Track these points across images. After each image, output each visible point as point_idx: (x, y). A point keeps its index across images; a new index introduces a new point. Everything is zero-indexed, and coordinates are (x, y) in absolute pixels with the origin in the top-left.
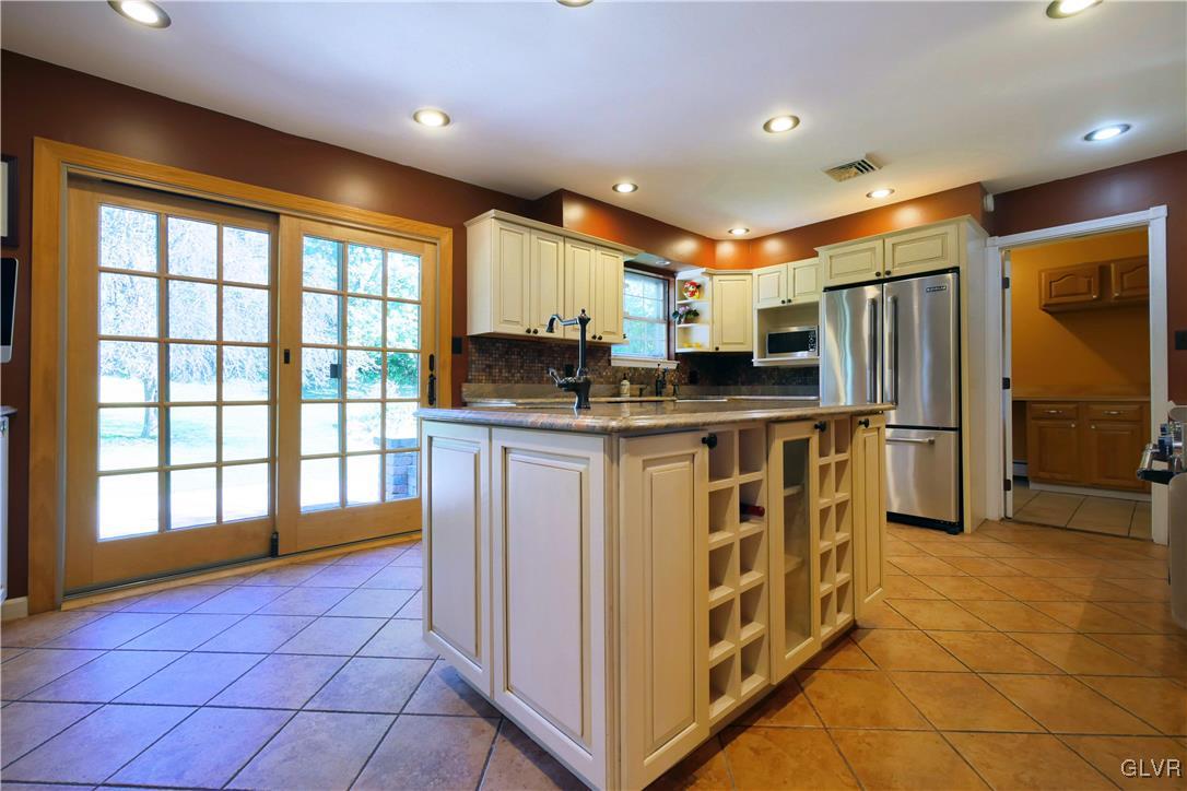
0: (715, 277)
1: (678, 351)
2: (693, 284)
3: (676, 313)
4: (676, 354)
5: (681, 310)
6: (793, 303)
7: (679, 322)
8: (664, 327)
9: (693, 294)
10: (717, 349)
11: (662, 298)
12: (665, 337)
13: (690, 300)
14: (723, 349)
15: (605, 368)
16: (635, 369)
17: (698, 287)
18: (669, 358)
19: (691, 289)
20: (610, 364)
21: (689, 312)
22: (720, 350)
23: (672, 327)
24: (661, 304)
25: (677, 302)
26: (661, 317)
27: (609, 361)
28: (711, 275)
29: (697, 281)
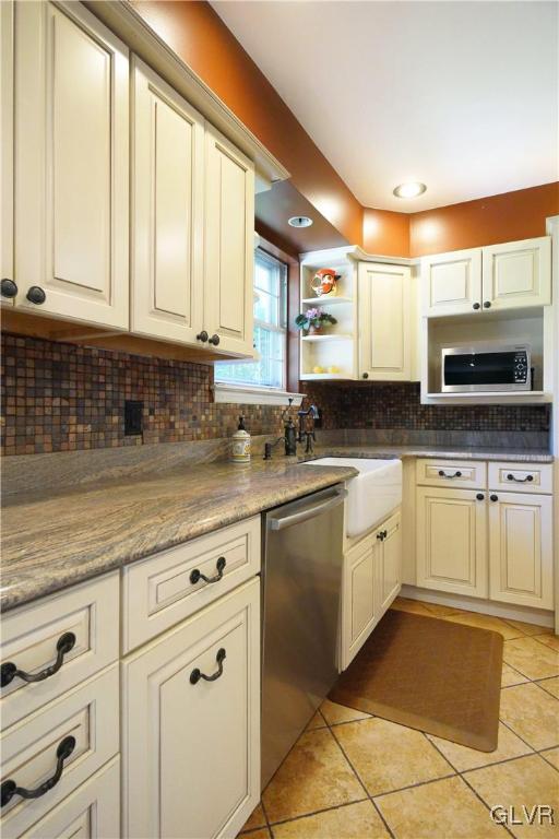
0: (363, 266)
1: (304, 377)
2: (330, 274)
3: (301, 319)
4: (301, 382)
5: (310, 314)
6: (492, 308)
7: (306, 333)
8: (281, 339)
9: (329, 289)
10: (366, 376)
11: (277, 292)
12: (281, 355)
13: (322, 298)
14: (374, 376)
15: (205, 407)
16: (251, 407)
17: (337, 278)
18: (288, 389)
19: (326, 280)
20: (212, 400)
21: (324, 317)
22: (370, 378)
23: (294, 341)
24: (276, 302)
25: (303, 301)
26: (276, 321)
27: (211, 392)
28: (357, 261)
29: (337, 270)
